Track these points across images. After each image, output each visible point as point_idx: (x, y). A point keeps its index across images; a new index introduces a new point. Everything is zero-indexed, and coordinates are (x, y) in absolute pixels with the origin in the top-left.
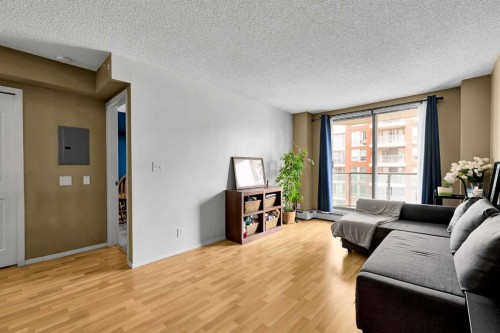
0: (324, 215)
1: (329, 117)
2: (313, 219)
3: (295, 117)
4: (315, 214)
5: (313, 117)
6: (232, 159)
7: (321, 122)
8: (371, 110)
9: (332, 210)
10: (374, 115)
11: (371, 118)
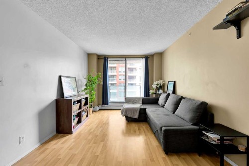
0: (105, 107)
1: (107, 58)
2: (99, 110)
3: (89, 55)
4: (100, 107)
5: (99, 57)
6: (60, 77)
7: (103, 60)
8: (125, 58)
9: (109, 104)
10: (126, 60)
11: (125, 62)
